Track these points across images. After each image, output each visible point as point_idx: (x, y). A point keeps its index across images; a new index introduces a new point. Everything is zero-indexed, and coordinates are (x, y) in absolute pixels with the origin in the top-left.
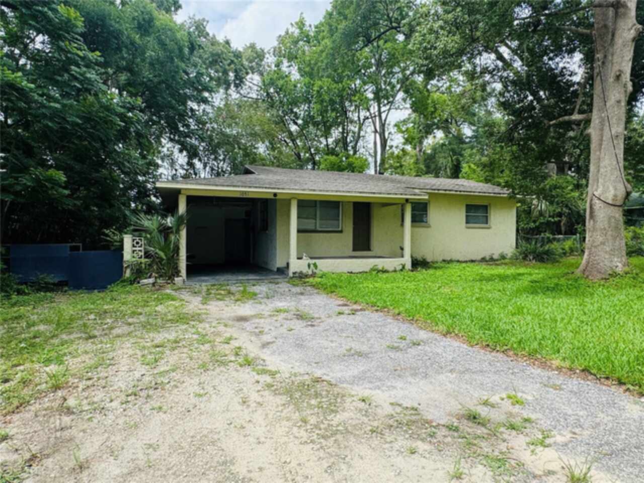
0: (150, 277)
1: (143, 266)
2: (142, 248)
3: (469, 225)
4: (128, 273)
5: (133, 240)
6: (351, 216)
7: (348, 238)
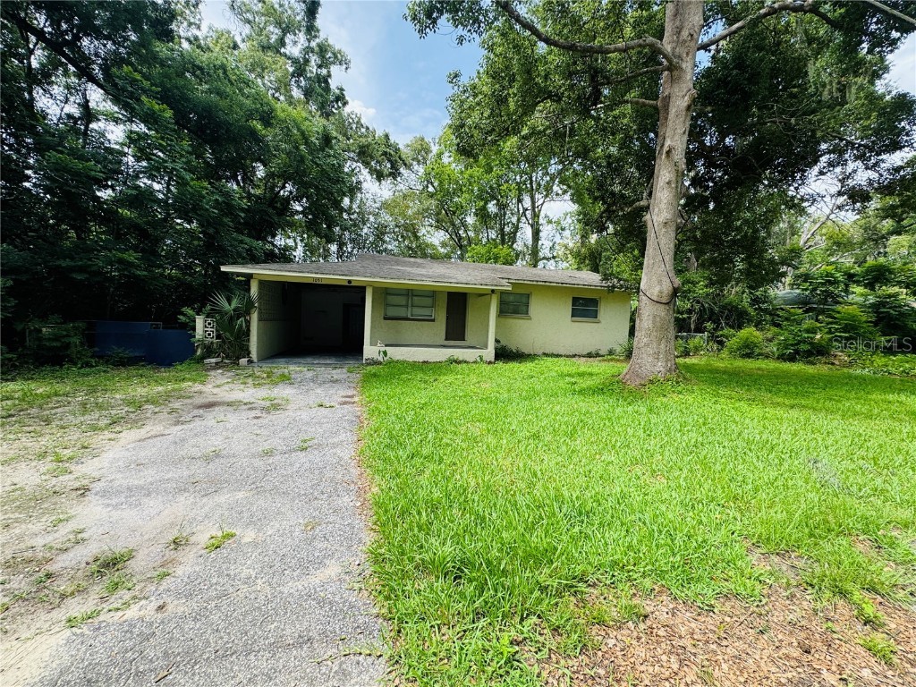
0: (217, 357)
1: (214, 346)
2: (214, 330)
3: (575, 319)
4: (198, 352)
5: (206, 321)
6: (445, 306)
7: (440, 327)
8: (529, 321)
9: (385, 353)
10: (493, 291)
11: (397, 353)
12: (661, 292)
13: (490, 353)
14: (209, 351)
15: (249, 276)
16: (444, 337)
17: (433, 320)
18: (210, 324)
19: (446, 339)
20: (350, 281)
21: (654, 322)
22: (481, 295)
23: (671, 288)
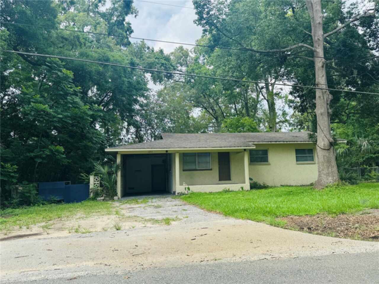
0: (102, 197)
1: (99, 191)
2: (99, 182)
3: (299, 162)
4: (92, 195)
5: (95, 178)
6: (217, 160)
7: (215, 173)
8: (269, 166)
9: (189, 189)
10: (245, 150)
11: (195, 188)
12: (324, 145)
13: (247, 186)
14: (97, 194)
15: (116, 153)
16: (218, 179)
17: (211, 170)
18: (96, 180)
19: (220, 180)
20: (167, 151)
21: (324, 159)
22: (238, 152)
23: (328, 143)
